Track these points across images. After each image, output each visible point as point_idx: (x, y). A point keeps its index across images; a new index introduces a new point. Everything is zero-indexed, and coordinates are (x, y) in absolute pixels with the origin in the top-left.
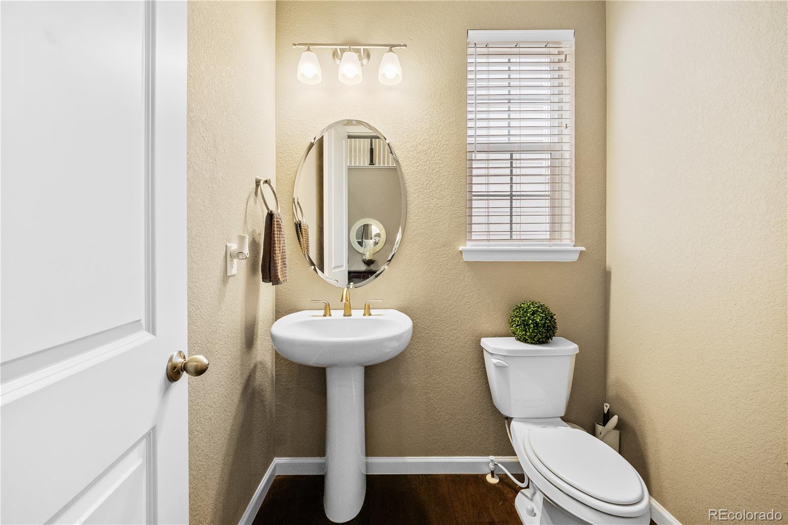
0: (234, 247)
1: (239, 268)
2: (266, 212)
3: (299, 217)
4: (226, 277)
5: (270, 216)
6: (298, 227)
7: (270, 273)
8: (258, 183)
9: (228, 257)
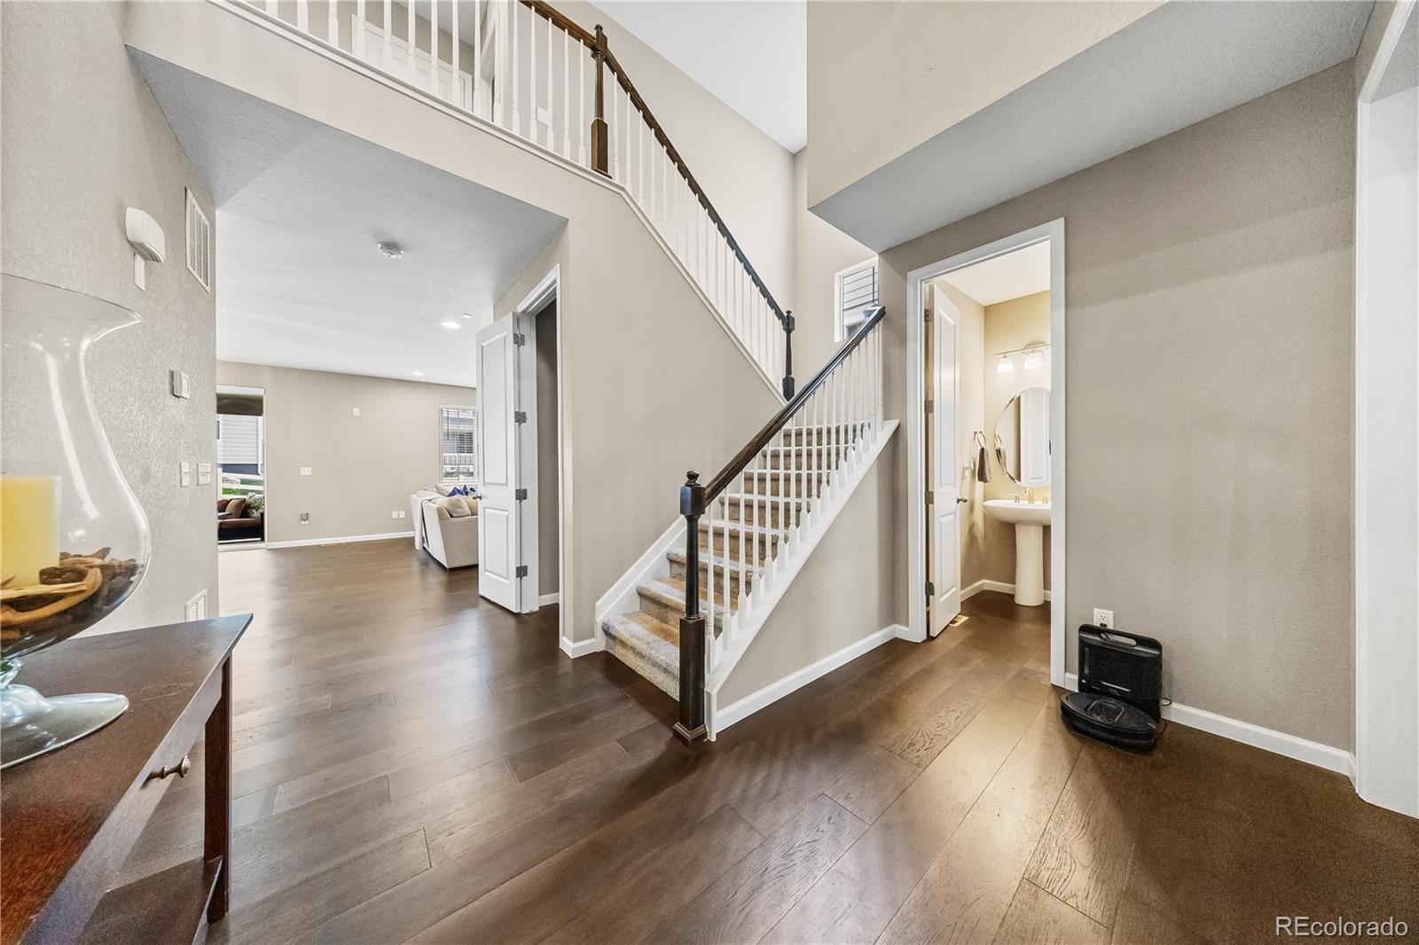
0: (966, 465)
1: (968, 474)
2: (980, 448)
3: (999, 446)
4: (963, 477)
5: (983, 450)
6: (998, 452)
7: (982, 476)
8: (976, 433)
9: (965, 469)
